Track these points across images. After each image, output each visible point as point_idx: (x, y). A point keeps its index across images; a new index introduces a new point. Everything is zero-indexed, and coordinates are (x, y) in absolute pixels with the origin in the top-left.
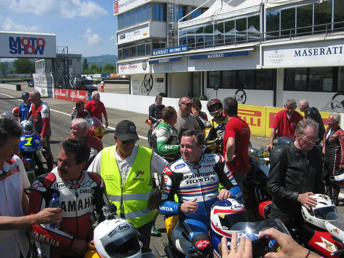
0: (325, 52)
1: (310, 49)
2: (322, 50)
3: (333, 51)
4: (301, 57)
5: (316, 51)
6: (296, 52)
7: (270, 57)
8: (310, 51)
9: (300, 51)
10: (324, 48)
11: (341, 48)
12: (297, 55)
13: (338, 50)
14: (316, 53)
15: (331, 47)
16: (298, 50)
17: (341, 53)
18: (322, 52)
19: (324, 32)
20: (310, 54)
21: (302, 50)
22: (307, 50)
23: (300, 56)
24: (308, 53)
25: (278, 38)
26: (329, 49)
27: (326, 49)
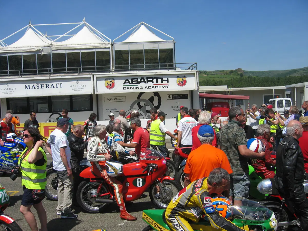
0: (50, 86)
1: (37, 84)
2: (47, 85)
3: (55, 86)
4: (31, 89)
5: (42, 85)
6: (26, 86)
7: (1, 89)
8: (38, 85)
9: (29, 86)
10: (48, 84)
11: (61, 84)
12: (27, 88)
13: (59, 86)
14: (43, 87)
15: (54, 83)
16: (27, 85)
17: (61, 87)
18: (47, 87)
19: (48, 74)
20: (38, 88)
21: (31, 85)
22: (35, 85)
23: (29, 89)
24: (36, 87)
25: (7, 76)
26: (52, 84)
27: (50, 85)
